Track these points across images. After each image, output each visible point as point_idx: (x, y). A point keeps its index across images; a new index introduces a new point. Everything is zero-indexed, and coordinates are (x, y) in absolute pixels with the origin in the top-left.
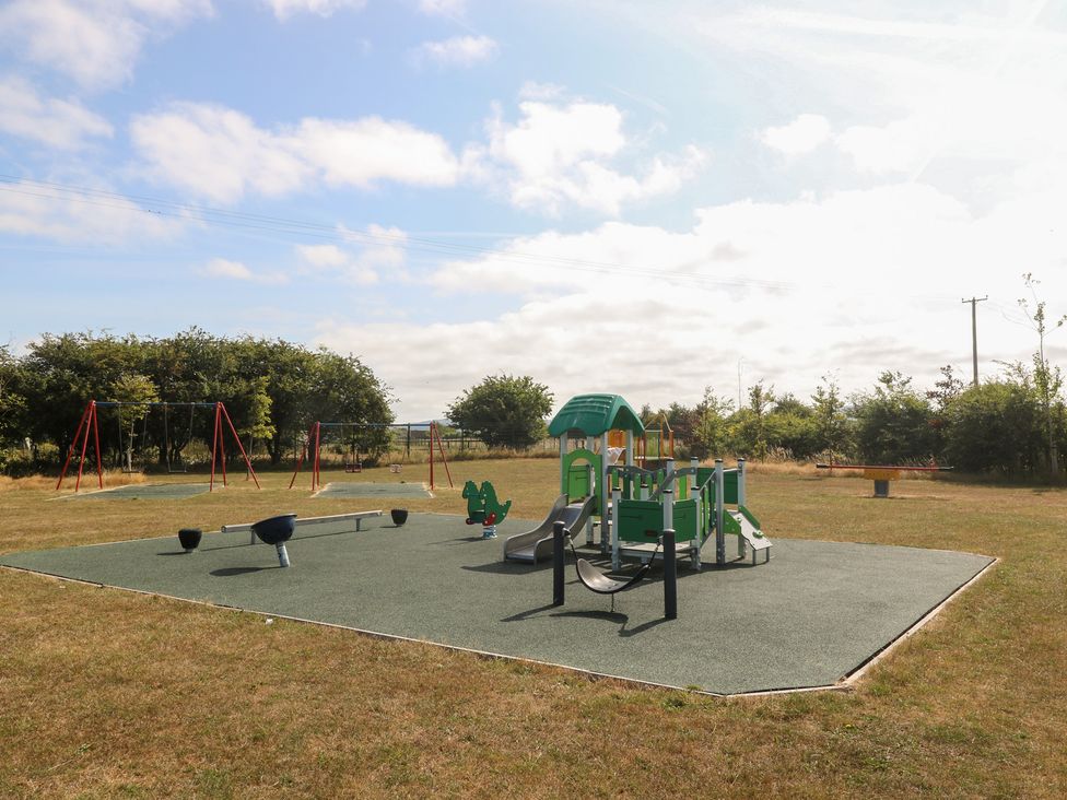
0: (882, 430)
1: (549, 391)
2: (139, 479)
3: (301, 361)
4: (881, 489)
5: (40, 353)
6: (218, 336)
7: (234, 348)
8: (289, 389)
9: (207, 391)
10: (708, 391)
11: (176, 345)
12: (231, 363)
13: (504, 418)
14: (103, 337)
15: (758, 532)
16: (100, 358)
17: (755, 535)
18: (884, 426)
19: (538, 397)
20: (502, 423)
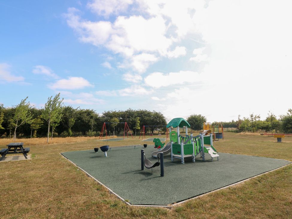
0: (288, 124)
1: (205, 117)
2: (115, 137)
3: (149, 114)
4: (279, 140)
5: (104, 114)
6: (134, 110)
7: (137, 111)
8: (146, 119)
9: (131, 120)
10: (239, 116)
11: (127, 112)
12: (136, 115)
13: (195, 124)
14: (114, 111)
15: (214, 152)
16: (113, 115)
17: (213, 153)
18: (288, 123)
19: (203, 119)
20: (194, 125)
